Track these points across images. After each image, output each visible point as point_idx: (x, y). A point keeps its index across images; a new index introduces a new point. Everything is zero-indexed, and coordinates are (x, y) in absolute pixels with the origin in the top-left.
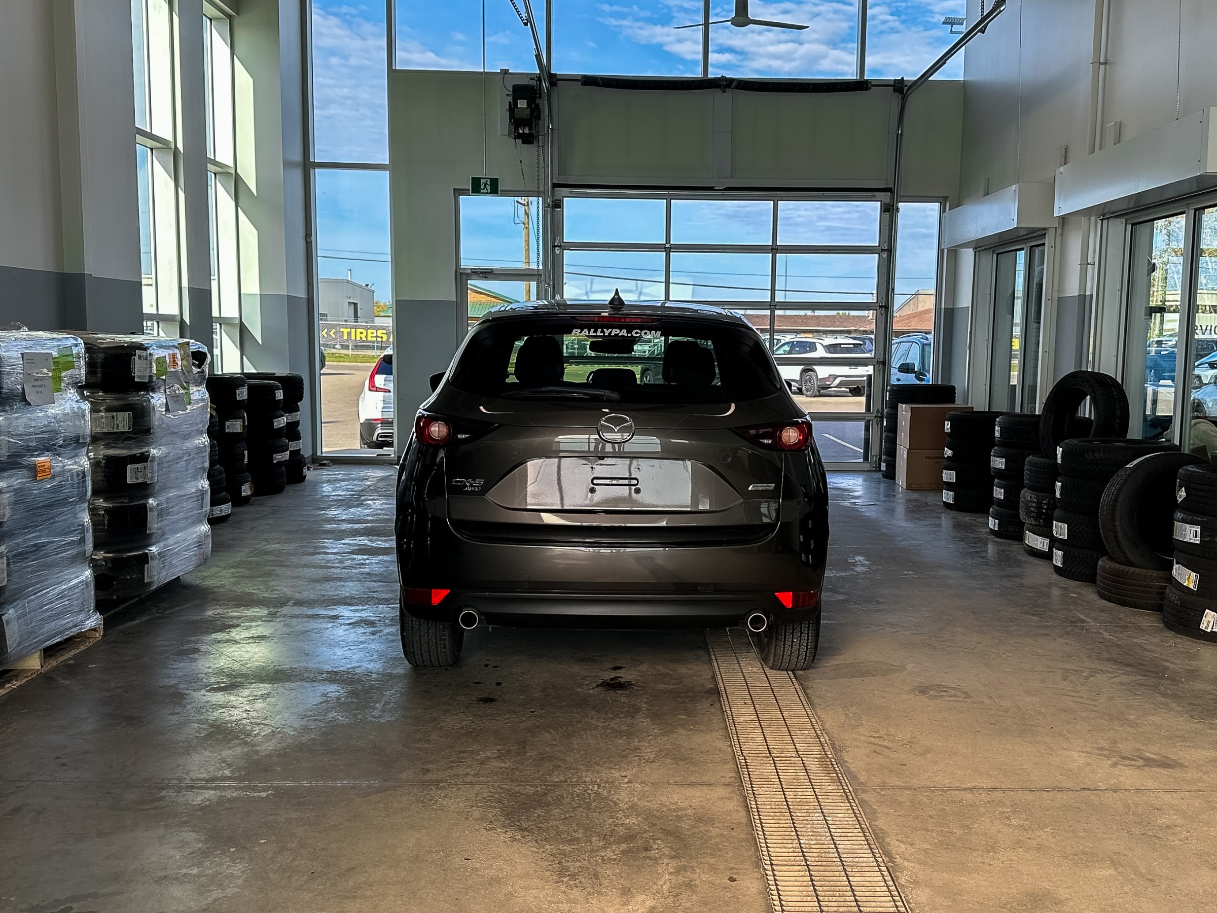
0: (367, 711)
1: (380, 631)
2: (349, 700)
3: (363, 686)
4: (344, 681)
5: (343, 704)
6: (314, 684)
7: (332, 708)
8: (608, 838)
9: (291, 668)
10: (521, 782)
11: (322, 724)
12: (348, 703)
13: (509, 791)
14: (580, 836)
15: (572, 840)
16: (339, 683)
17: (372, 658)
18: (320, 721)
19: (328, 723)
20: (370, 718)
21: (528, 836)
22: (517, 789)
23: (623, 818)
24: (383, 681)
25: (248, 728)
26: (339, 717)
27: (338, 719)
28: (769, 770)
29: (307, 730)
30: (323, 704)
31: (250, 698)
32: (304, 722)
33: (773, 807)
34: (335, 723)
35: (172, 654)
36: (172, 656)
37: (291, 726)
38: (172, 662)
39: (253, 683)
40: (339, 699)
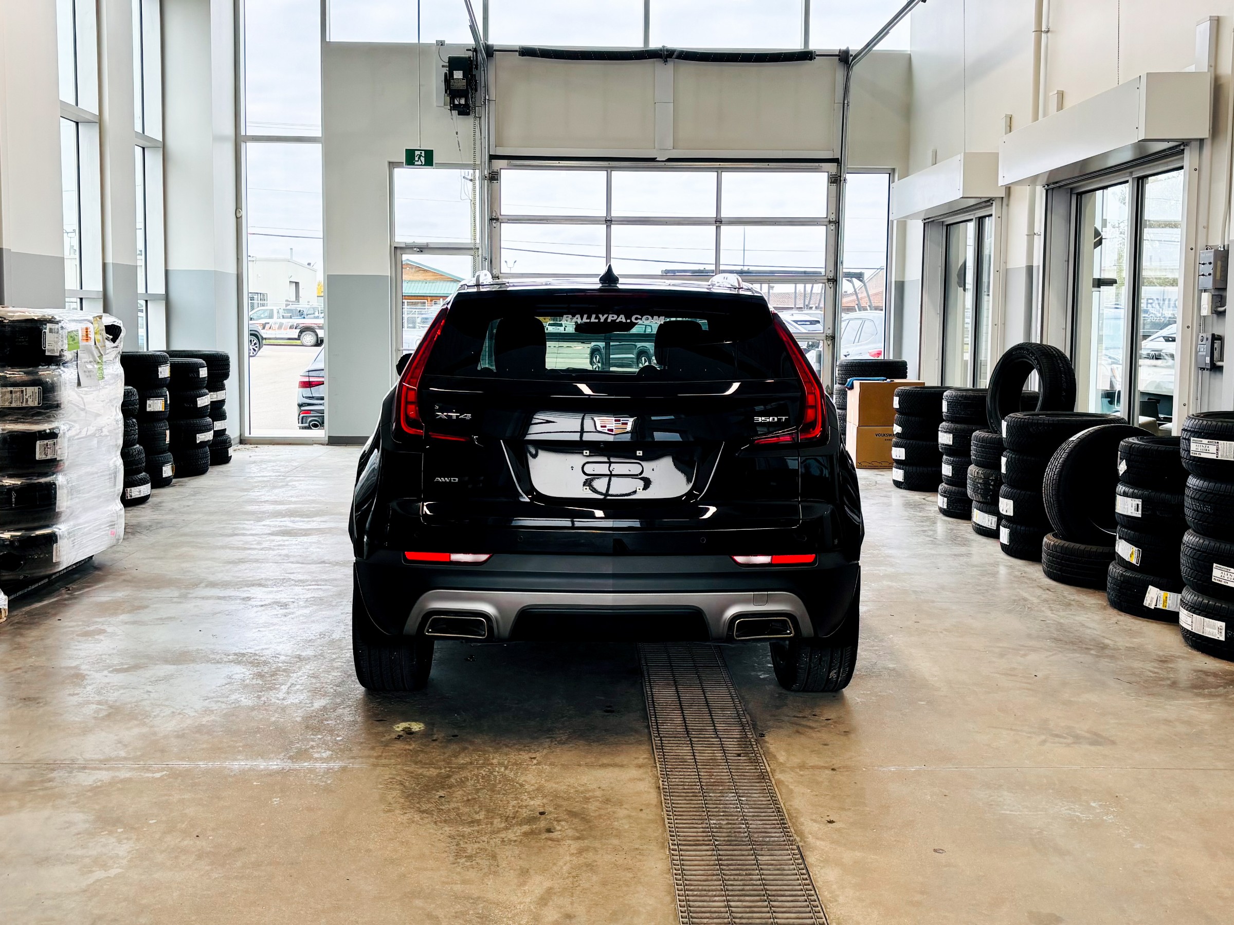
0: (271, 693)
1: (293, 613)
2: (254, 682)
3: (270, 668)
4: (250, 663)
5: (247, 685)
6: (219, 666)
7: (236, 690)
8: (510, 821)
9: (198, 650)
10: (425, 764)
11: (224, 706)
12: (253, 685)
13: (412, 773)
14: (481, 817)
15: (472, 822)
16: (246, 665)
17: (281, 640)
18: (222, 702)
19: (230, 704)
20: (273, 700)
21: (427, 818)
22: (420, 771)
23: (528, 800)
24: (291, 663)
25: (148, 709)
26: (242, 699)
27: (241, 701)
28: (685, 751)
29: (208, 711)
30: (227, 686)
31: (153, 679)
32: (206, 703)
33: (686, 787)
34: (237, 705)
35: (78, 635)
36: (77, 637)
37: (192, 708)
38: (77, 643)
39: (157, 664)
40: (244, 681)
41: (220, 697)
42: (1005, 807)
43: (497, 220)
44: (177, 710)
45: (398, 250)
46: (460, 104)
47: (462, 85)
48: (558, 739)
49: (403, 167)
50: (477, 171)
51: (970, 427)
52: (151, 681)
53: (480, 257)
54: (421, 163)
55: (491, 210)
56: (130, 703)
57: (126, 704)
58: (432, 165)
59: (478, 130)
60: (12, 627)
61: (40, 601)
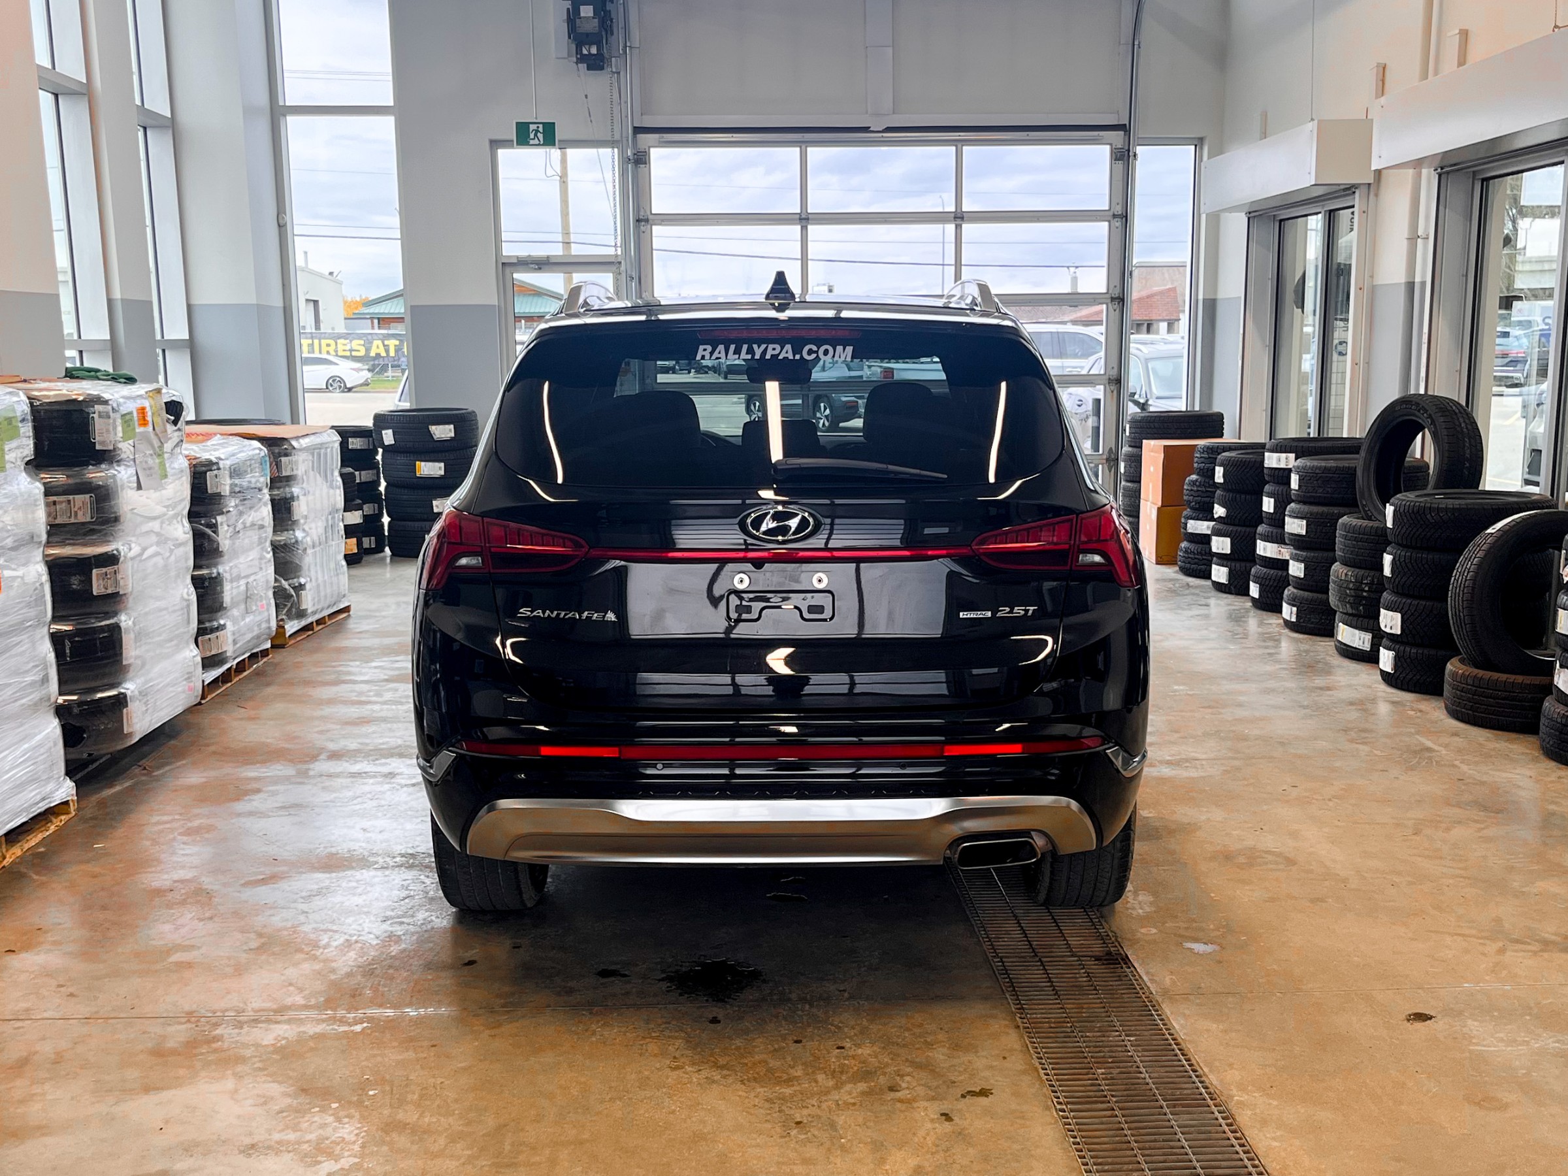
6: (386, 873)
11: (412, 929)
25: (312, 936)
26: (433, 918)
27: (432, 921)
28: (1036, 974)
29: (392, 938)
30: (407, 901)
31: (304, 894)
32: (386, 926)
33: (1053, 1025)
34: (429, 927)
35: (180, 834)
36: (179, 837)
37: (370, 933)
38: (182, 846)
39: (302, 873)
40: (427, 893)
41: (403, 916)
42: (1474, 1041)
43: (647, 221)
44: (351, 935)
45: (508, 266)
46: (590, 54)
47: (592, 26)
48: (866, 963)
49: (512, 147)
50: (616, 150)
51: (1336, 510)
52: (302, 898)
53: (624, 275)
54: (537, 142)
55: (638, 208)
56: (286, 929)
57: (279, 930)
58: (554, 145)
59: (616, 95)
60: (87, 825)
61: (111, 786)
